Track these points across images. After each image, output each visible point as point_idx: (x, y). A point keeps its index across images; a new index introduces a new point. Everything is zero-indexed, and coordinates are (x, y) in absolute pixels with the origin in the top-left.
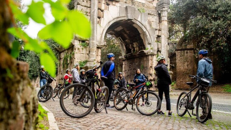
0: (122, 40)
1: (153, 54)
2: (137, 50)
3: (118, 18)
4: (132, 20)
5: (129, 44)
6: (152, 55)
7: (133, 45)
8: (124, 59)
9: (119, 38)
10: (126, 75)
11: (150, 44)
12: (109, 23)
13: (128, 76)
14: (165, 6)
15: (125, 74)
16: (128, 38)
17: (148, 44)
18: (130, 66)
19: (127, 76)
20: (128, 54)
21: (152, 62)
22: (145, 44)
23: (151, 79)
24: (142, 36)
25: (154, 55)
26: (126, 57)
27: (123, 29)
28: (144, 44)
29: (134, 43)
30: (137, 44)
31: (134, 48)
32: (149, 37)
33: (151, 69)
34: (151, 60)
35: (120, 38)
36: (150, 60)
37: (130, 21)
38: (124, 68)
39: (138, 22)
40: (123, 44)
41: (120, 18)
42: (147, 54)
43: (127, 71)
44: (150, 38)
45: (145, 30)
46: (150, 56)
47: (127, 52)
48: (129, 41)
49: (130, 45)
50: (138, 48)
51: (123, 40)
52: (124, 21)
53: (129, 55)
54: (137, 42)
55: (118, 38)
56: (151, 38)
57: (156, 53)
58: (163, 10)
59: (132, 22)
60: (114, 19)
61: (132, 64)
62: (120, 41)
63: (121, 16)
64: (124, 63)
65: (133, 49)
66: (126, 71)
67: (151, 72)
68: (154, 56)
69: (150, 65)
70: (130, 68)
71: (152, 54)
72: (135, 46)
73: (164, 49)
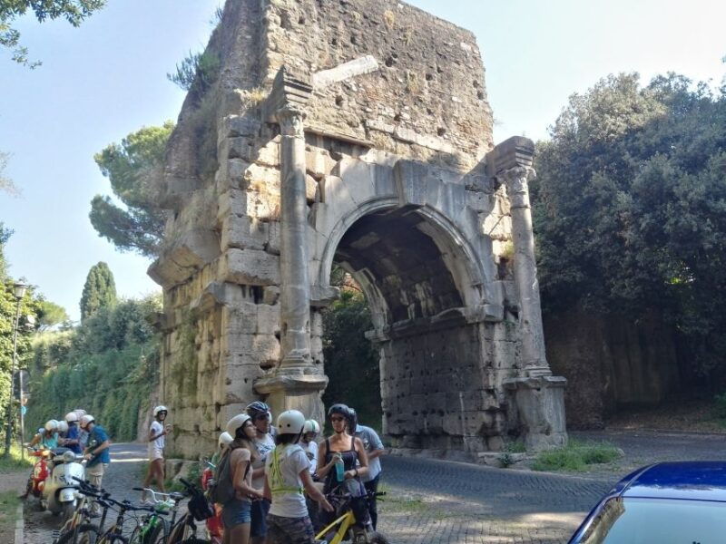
0: (374, 279)
1: (492, 320)
2: (427, 310)
3: (372, 202)
4: (418, 207)
5: (399, 291)
6: (490, 323)
7: (415, 291)
8: (385, 339)
9: (365, 272)
10: (395, 393)
11: (479, 286)
12: (344, 220)
13: (403, 395)
14: (518, 160)
15: (388, 388)
16: (395, 269)
17: (473, 287)
18: (408, 362)
19: (398, 397)
20: (400, 323)
21: (491, 348)
22: (461, 286)
23: (491, 407)
24: (448, 260)
25: (493, 323)
26: (390, 332)
27: (380, 242)
28: (458, 287)
29: (417, 286)
30: (430, 289)
31: (418, 302)
32: (474, 265)
33: (491, 371)
34: (487, 340)
35: (369, 272)
36: (483, 342)
37: (410, 212)
38: (385, 369)
39: (436, 215)
40: (378, 290)
41: (381, 203)
42: (470, 321)
43: (396, 380)
44: (477, 265)
45: (458, 240)
46: (482, 328)
47: (391, 316)
48: (400, 280)
49: (404, 293)
50: (431, 303)
51: (376, 277)
52: (390, 212)
53: (402, 325)
54: (428, 280)
55: (361, 271)
56: (480, 264)
57: (500, 316)
58: (514, 172)
59: (417, 214)
60: (360, 206)
61: (414, 355)
62: (368, 282)
63: (382, 194)
64: (382, 353)
65: (413, 306)
66: (392, 378)
67: (491, 383)
68: (497, 327)
69: (485, 358)
70: (407, 368)
71: (488, 319)
72: (421, 295)
73: (530, 302)
